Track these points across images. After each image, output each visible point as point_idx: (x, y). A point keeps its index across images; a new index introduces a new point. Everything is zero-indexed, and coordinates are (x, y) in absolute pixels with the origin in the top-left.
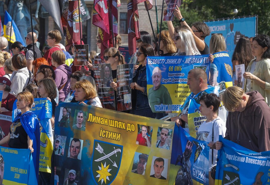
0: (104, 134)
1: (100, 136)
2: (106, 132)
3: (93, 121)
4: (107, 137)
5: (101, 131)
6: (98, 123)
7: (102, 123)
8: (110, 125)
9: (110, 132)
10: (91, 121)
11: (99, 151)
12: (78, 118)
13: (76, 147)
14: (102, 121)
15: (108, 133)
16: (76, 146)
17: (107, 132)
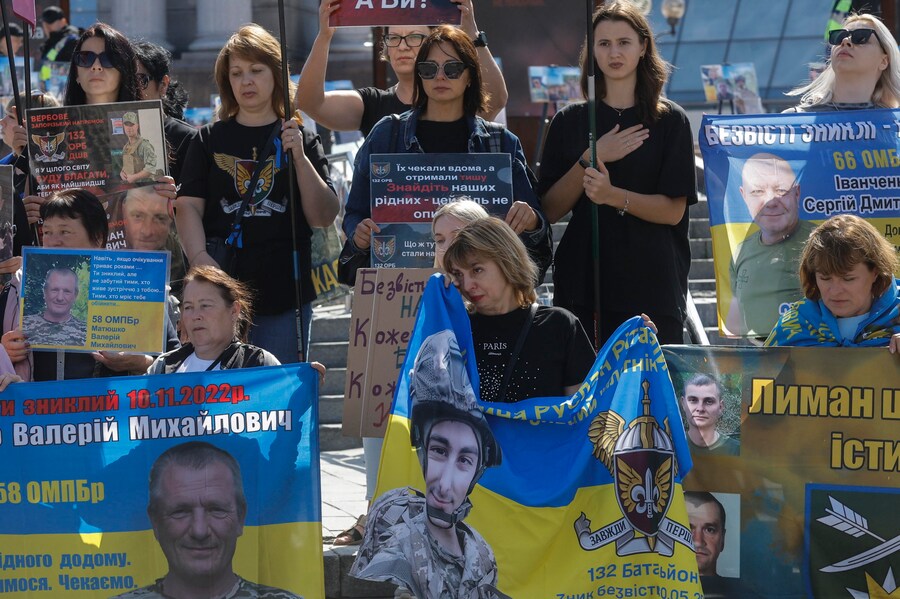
0: (855, 454)
1: (837, 463)
2: (867, 444)
3: (780, 410)
4: (873, 464)
5: (837, 444)
6: (813, 412)
7: (834, 411)
8: (887, 413)
9: (889, 446)
10: (768, 409)
11: (842, 527)
12: (690, 406)
13: (703, 528)
14: (834, 405)
15: (882, 450)
16: (703, 523)
17: (874, 447)
